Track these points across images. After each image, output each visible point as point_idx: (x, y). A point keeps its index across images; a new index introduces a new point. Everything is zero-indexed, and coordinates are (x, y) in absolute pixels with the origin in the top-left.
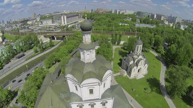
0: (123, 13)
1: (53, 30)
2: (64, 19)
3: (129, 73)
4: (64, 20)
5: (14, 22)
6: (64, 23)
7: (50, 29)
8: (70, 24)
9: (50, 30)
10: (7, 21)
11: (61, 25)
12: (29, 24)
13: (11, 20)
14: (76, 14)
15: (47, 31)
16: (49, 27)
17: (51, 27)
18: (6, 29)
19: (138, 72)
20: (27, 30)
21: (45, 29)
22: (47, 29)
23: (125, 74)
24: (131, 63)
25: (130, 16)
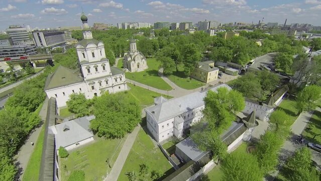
0: (134, 28)
2: (39, 37)
3: (130, 69)
4: (40, 39)
6: (42, 44)
7: (15, 53)
8: (52, 47)
11: (37, 48)
16: (12, 51)
17: (17, 50)
19: (138, 67)
22: (7, 54)
23: (127, 70)
24: (129, 59)
25: (142, 30)
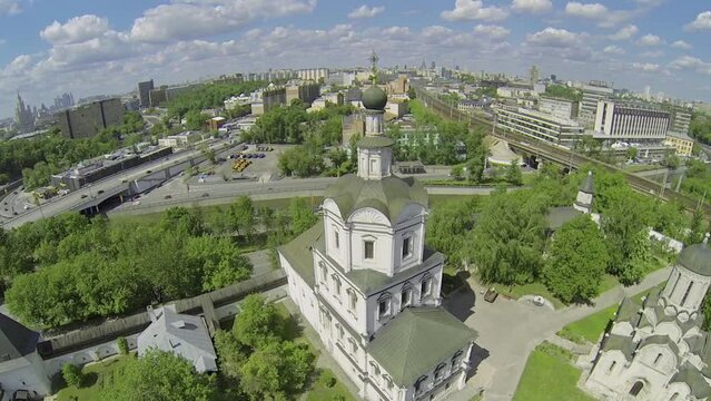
1: (552, 140)
2: (605, 113)
4: (604, 118)
5: (463, 75)
6: (602, 129)
7: (544, 131)
8: (622, 140)
9: (543, 136)
10: (443, 69)
11: (587, 133)
12: (498, 97)
13: (457, 68)
14: (659, 110)
15: (535, 134)
16: (544, 125)
17: (549, 127)
18: (428, 88)
19: (634, 392)
20: (480, 111)
21: (531, 127)
22: (536, 128)
24: (623, 328)
